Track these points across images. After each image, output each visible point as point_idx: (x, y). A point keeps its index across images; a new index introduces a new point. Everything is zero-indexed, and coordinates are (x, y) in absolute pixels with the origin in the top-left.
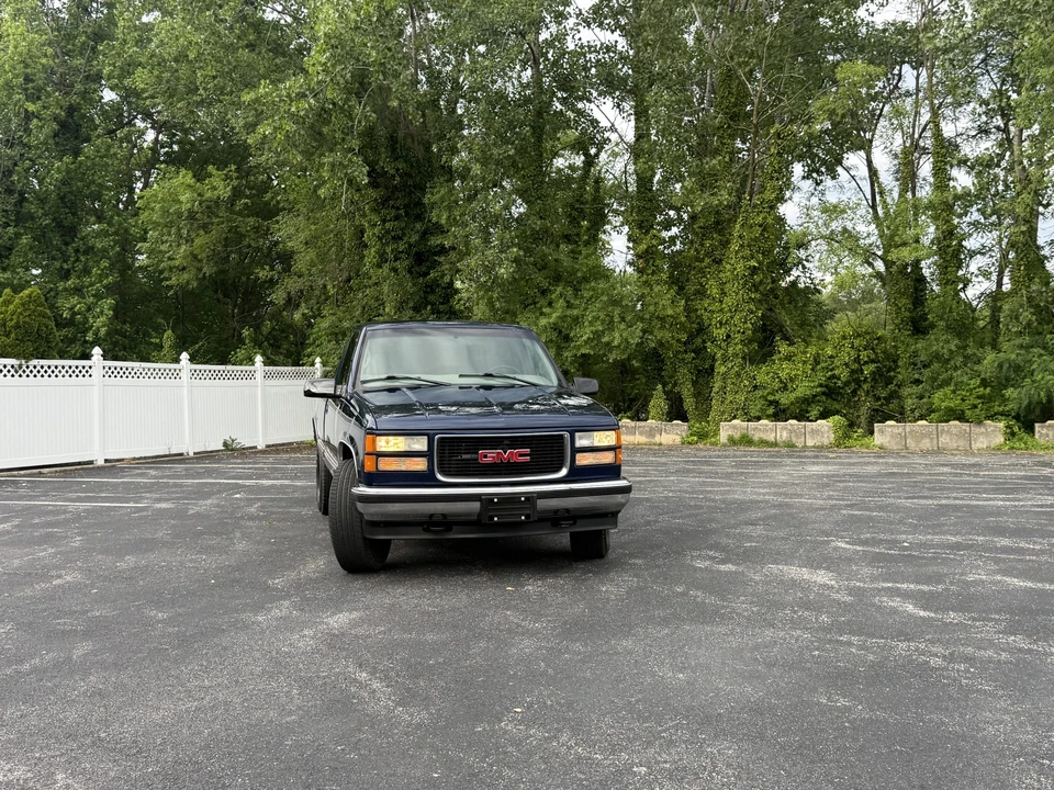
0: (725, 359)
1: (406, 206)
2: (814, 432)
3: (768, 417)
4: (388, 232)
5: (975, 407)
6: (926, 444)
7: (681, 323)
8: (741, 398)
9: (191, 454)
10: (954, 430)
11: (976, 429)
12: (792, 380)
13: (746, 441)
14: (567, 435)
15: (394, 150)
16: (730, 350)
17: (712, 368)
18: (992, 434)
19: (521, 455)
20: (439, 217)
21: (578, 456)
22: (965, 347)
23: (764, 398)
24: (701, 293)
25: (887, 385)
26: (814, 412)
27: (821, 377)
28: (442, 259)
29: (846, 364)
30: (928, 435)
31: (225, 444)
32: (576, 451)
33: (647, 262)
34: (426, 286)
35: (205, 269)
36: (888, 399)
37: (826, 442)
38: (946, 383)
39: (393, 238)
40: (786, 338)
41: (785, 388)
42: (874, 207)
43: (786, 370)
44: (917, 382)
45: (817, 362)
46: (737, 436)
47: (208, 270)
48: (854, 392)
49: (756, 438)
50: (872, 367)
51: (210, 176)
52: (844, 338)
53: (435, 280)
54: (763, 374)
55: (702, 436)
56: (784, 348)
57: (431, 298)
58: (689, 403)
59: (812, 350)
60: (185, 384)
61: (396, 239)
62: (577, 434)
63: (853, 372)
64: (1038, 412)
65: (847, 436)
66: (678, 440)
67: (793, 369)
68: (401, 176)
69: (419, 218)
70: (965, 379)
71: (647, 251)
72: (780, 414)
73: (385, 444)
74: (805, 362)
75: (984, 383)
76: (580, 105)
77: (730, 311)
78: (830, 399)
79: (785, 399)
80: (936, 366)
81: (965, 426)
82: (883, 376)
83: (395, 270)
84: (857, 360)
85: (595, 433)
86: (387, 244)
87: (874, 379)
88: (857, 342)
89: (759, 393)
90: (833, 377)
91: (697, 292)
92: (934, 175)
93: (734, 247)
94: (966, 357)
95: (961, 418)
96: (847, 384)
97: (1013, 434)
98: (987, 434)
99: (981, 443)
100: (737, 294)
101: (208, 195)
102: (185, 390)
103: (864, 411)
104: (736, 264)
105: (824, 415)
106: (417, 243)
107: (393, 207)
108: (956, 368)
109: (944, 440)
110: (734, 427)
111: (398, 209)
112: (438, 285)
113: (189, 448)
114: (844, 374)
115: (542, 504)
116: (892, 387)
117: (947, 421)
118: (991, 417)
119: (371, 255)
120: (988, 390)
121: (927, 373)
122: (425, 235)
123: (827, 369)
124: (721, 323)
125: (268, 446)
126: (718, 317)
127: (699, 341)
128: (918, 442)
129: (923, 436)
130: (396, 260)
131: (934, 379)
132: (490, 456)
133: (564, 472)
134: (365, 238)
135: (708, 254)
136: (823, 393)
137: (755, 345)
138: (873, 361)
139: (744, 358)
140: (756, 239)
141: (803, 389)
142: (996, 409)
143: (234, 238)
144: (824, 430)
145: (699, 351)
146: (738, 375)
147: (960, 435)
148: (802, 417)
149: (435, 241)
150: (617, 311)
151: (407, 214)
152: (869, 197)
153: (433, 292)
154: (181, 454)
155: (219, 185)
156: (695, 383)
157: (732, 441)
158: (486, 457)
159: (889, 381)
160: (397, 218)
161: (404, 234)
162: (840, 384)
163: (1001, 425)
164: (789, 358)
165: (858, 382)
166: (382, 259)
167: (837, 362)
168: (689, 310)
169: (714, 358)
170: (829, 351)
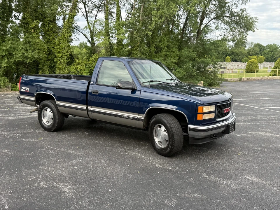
0: (61, 63)
16: (62, 61)
17: (54, 66)
43: (78, 68)
45: (86, 65)
56: (77, 61)
59: (84, 62)
71: (34, 27)
74: (83, 65)
77: (63, 48)
100: (65, 44)
104: (65, 34)
123: (89, 67)
124: (59, 52)
126: (58, 50)
137: (70, 60)
139: (66, 63)
140: (70, 27)
145: (52, 59)
146: (65, 68)
150: (28, 45)
167: (92, 66)
169: (55, 63)
170: (90, 62)
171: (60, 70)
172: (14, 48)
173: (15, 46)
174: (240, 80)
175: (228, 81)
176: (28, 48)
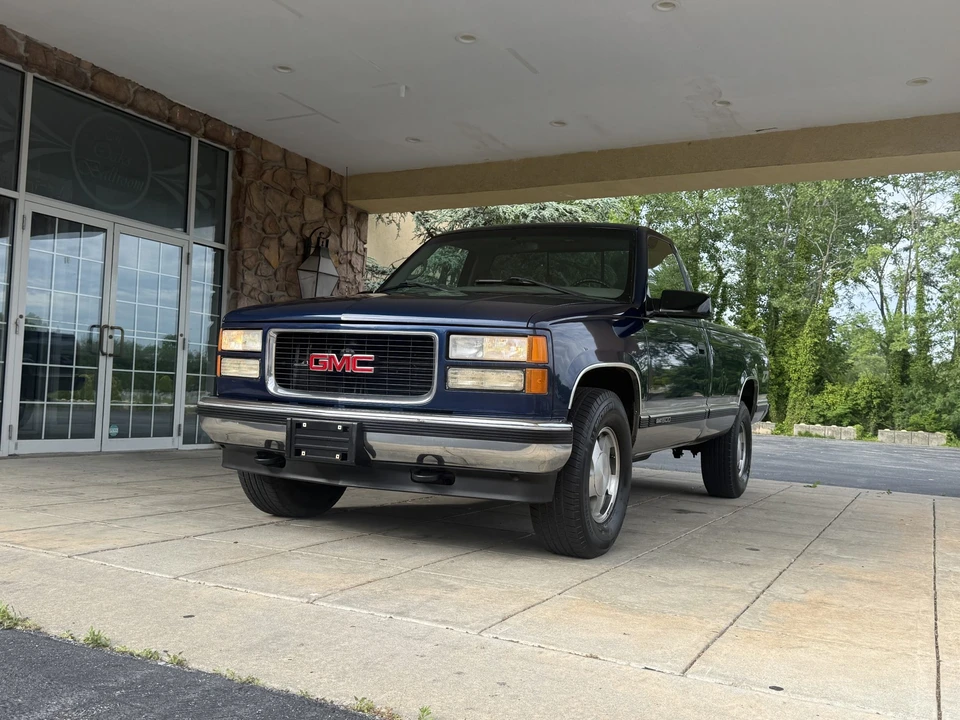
0: (796, 390)
2: (846, 432)
3: (820, 423)
5: (931, 424)
6: (905, 442)
8: (804, 412)
10: (920, 436)
11: (932, 435)
12: (833, 405)
13: (808, 434)
16: (799, 386)
17: (787, 395)
18: (940, 439)
22: (927, 393)
23: (817, 413)
24: (783, 353)
25: (886, 410)
26: (845, 423)
27: (850, 404)
29: (864, 398)
30: (907, 437)
36: (886, 418)
37: (853, 436)
38: (916, 412)
40: (830, 382)
41: (829, 409)
42: (882, 310)
43: (830, 399)
44: (902, 410)
45: (848, 396)
46: (803, 432)
48: (867, 414)
49: (814, 434)
50: (878, 400)
52: (864, 384)
54: (817, 401)
55: (782, 431)
56: (830, 387)
58: (773, 413)
59: (845, 389)
63: (867, 402)
65: (863, 436)
66: (769, 431)
67: (834, 398)
70: (927, 409)
72: (826, 422)
74: (841, 395)
75: (937, 412)
77: (801, 364)
78: (854, 416)
79: (829, 414)
80: (912, 402)
81: (926, 434)
82: (883, 406)
84: (870, 396)
87: (879, 407)
88: (871, 386)
89: (815, 410)
90: (857, 404)
91: (781, 352)
92: (917, 302)
93: (806, 330)
94: (929, 399)
95: (924, 430)
96: (863, 409)
97: (951, 439)
98: (937, 439)
99: (934, 444)
100: (806, 356)
103: (872, 424)
104: (806, 339)
105: (851, 424)
108: (923, 404)
109: (915, 440)
110: (802, 427)
114: (863, 404)
116: (888, 412)
117: (917, 431)
118: (940, 430)
121: (907, 405)
123: (853, 400)
124: (795, 371)
126: (793, 367)
127: (780, 379)
128: (901, 441)
129: (904, 438)
131: (911, 409)
135: (788, 332)
136: (851, 413)
137: (814, 384)
138: (879, 397)
139: (807, 391)
140: (818, 328)
141: (840, 410)
142: (943, 426)
144: (852, 430)
145: (781, 384)
146: (803, 399)
147: (924, 438)
148: (839, 424)
152: (879, 304)
156: (776, 402)
157: (800, 434)
159: (887, 408)
162: (860, 408)
163: (945, 434)
164: (832, 392)
165: (870, 408)
167: (859, 396)
168: (775, 361)
169: (788, 389)
170: (855, 390)
171: (795, 402)
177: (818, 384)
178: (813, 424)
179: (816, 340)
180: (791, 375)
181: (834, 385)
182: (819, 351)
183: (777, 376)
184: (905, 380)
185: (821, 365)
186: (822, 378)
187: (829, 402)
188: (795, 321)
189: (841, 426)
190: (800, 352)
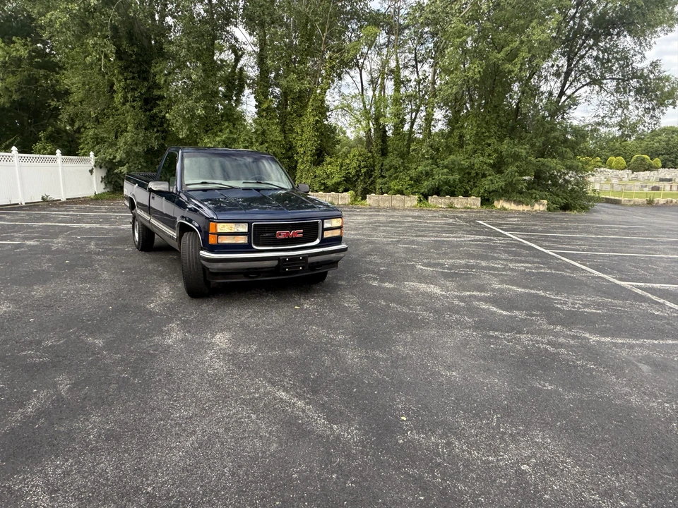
0: (303, 162)
1: (138, 72)
2: (342, 198)
3: (321, 190)
4: (128, 85)
5: (407, 189)
6: (387, 204)
7: (283, 145)
8: (309, 181)
9: (24, 204)
10: (398, 199)
11: (406, 198)
12: (331, 174)
14: (320, 221)
15: (131, 39)
16: (305, 159)
17: (296, 166)
18: (412, 201)
19: (298, 233)
20: (160, 79)
21: (325, 232)
22: (404, 163)
23: (320, 182)
24: (292, 130)
25: (370, 178)
26: (341, 190)
27: (344, 173)
28: (160, 103)
29: (355, 168)
30: (388, 200)
31: (43, 198)
32: (324, 230)
33: (267, 113)
34: (151, 117)
35: (14, 97)
36: (371, 184)
37: (347, 203)
38: (396, 178)
39: (132, 89)
40: (328, 154)
41: (328, 178)
42: (362, 96)
43: (329, 169)
44: (384, 177)
45: (342, 166)
47: (15, 97)
48: (357, 181)
50: (365, 169)
51: (14, 42)
52: (354, 156)
53: (156, 114)
54: (319, 171)
56: (328, 159)
57: (154, 123)
59: (340, 160)
60: (16, 164)
61: (133, 90)
62: (325, 221)
63: (357, 171)
64: (431, 191)
65: (355, 200)
67: (332, 170)
68: (135, 54)
69: (145, 79)
70: (404, 177)
71: (267, 108)
72: (327, 189)
73: (222, 228)
74: (337, 166)
75: (412, 179)
76: (228, 28)
77: (306, 140)
78: (347, 183)
79: (329, 183)
80: (392, 170)
81: (403, 197)
82: (369, 174)
83: (133, 107)
84: (359, 166)
85: (333, 220)
86: (128, 92)
87: (365, 175)
88: (360, 158)
89: (317, 179)
90: (349, 173)
91: (289, 130)
92: (395, 85)
93: (309, 110)
94: (405, 167)
95: (402, 193)
96: (354, 176)
97: (421, 201)
98: (411, 201)
99: (408, 204)
100: (309, 132)
101: (14, 54)
102: (17, 168)
103: (360, 189)
104: (310, 118)
105: (346, 190)
106: (146, 93)
107: (131, 72)
108: (400, 172)
109: (394, 202)
111: (134, 73)
112: (157, 117)
113: (21, 199)
114: (353, 172)
115: (311, 260)
116: (372, 179)
117: (395, 195)
118: (413, 193)
119: (118, 98)
120: (412, 182)
121: (388, 173)
122: (149, 88)
123: (346, 170)
124: (301, 145)
125: (67, 199)
126: (299, 143)
127: (290, 153)
128: (384, 203)
129: (386, 200)
130: (134, 101)
131: (390, 176)
132: (282, 234)
133: (318, 241)
134: (115, 88)
135: (295, 112)
136: (344, 180)
137: (316, 157)
138: (365, 167)
139: (311, 163)
140: (318, 107)
141: (337, 178)
142: (415, 190)
143: (32, 80)
144: (346, 197)
145: (290, 158)
146: (308, 170)
147: (401, 200)
148: (335, 191)
149: (156, 93)
151: (139, 77)
152: (360, 91)
153: (154, 120)
154: (18, 204)
155: (20, 49)
158: (280, 235)
159: (371, 176)
160: (133, 78)
161: (138, 87)
162: (351, 176)
163: (417, 197)
164: (330, 164)
165: (358, 176)
166: (126, 101)
167: (351, 167)
168: (285, 137)
169: (297, 162)
170: (348, 161)
171: (302, 172)
172: (234, 140)
173: (235, 136)
174: (650, 202)
175: (623, 203)
176: (254, 140)
177: (319, 157)
178: (317, 191)
179: (317, 118)
180: (299, 150)
181: (331, 158)
182: (320, 128)
183: (287, 151)
184: (384, 153)
185: (321, 140)
186: (321, 151)
187: (328, 172)
188: (301, 102)
189: (338, 192)
190: (305, 129)
